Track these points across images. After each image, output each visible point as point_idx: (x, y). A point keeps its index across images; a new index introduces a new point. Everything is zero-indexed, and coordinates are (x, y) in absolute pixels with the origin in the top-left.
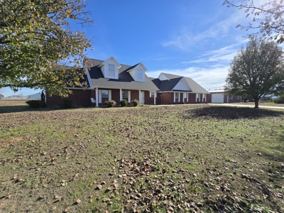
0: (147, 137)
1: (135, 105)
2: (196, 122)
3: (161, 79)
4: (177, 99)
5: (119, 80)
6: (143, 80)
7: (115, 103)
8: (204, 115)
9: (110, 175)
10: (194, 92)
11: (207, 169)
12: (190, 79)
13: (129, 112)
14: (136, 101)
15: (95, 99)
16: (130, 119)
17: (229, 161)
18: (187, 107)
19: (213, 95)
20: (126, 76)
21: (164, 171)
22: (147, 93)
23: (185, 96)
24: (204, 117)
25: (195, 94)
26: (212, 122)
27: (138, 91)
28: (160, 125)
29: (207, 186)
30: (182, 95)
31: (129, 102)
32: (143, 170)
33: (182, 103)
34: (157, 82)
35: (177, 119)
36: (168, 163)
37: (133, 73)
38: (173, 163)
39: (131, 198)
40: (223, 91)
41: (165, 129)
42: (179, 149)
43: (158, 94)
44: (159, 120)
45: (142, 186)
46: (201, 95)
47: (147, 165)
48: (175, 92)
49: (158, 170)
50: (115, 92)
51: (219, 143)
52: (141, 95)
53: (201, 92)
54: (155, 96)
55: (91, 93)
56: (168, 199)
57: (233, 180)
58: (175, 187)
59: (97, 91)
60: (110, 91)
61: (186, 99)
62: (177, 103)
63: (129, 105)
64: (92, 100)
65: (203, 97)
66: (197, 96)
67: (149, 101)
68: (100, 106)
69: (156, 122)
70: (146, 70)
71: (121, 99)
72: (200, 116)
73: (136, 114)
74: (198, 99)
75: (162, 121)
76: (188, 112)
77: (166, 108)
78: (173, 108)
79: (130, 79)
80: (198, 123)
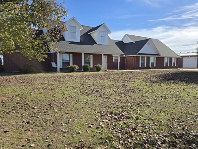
0: (118, 97)
1: (98, 69)
2: (164, 86)
3: (125, 42)
4: (143, 64)
5: (81, 43)
6: (106, 43)
7: (77, 67)
8: (173, 79)
9: (95, 120)
10: (162, 55)
11: (172, 119)
12: (157, 41)
13: (95, 76)
14: (99, 65)
15: (56, 63)
16: (97, 83)
17: (192, 114)
18: (155, 72)
19: (184, 59)
20: (87, 39)
21: (137, 119)
22: (110, 57)
23: (152, 60)
24: (172, 81)
25: (163, 58)
26: (180, 86)
27: (101, 55)
28: (128, 88)
29: (171, 127)
30: (148, 59)
31: (92, 66)
32: (121, 117)
33: (148, 68)
34: (120, 44)
35: (144, 83)
36: (140, 114)
37: (95, 35)
38: (144, 115)
39: (116, 131)
40: (195, 54)
41: (133, 91)
42: (148, 106)
43: (122, 58)
44: (126, 84)
45: (122, 126)
46: (171, 59)
47: (123, 115)
48: (141, 56)
49: (132, 118)
50: (77, 56)
51: (185, 102)
52: (104, 60)
53: (171, 56)
54: (119, 61)
55: (52, 57)
56: (142, 133)
57: (193, 125)
58: (147, 127)
59: (58, 55)
60: (71, 55)
61: (153, 64)
62: (143, 68)
63: (92, 70)
64: (53, 64)
65: (173, 61)
66: (166, 60)
67: (112, 65)
68: (62, 70)
69: (124, 86)
70: (109, 32)
71: (83, 64)
72: (168, 80)
73: (101, 78)
74: (167, 64)
75: (129, 85)
76: (156, 77)
77: (131, 72)
78: (139, 73)
79: (92, 42)
80: (165, 87)
